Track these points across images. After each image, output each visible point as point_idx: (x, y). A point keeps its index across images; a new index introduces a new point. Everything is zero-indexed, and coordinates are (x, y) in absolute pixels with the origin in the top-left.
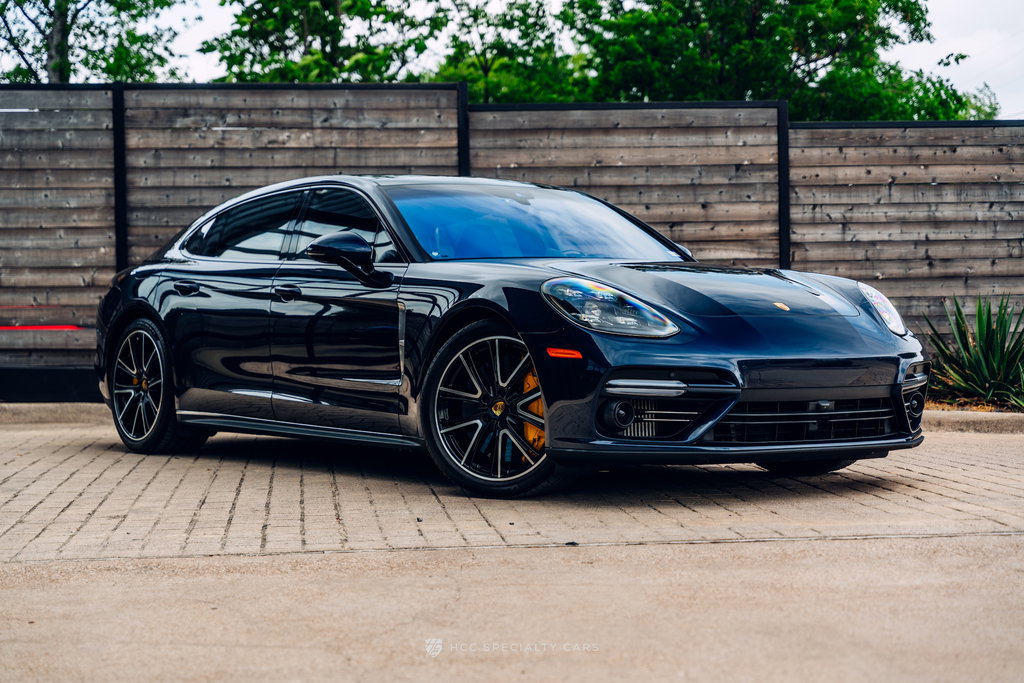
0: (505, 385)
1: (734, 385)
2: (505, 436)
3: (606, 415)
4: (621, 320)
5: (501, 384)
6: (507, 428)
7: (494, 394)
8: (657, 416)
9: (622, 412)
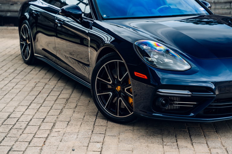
0: (121, 80)
1: (212, 93)
2: (120, 100)
3: (157, 103)
4: (166, 60)
5: (119, 80)
6: (121, 97)
7: (117, 83)
8: (179, 104)
9: (164, 102)
